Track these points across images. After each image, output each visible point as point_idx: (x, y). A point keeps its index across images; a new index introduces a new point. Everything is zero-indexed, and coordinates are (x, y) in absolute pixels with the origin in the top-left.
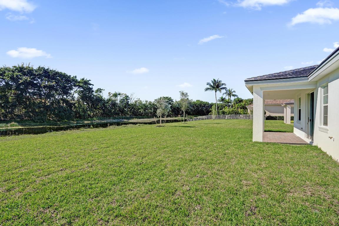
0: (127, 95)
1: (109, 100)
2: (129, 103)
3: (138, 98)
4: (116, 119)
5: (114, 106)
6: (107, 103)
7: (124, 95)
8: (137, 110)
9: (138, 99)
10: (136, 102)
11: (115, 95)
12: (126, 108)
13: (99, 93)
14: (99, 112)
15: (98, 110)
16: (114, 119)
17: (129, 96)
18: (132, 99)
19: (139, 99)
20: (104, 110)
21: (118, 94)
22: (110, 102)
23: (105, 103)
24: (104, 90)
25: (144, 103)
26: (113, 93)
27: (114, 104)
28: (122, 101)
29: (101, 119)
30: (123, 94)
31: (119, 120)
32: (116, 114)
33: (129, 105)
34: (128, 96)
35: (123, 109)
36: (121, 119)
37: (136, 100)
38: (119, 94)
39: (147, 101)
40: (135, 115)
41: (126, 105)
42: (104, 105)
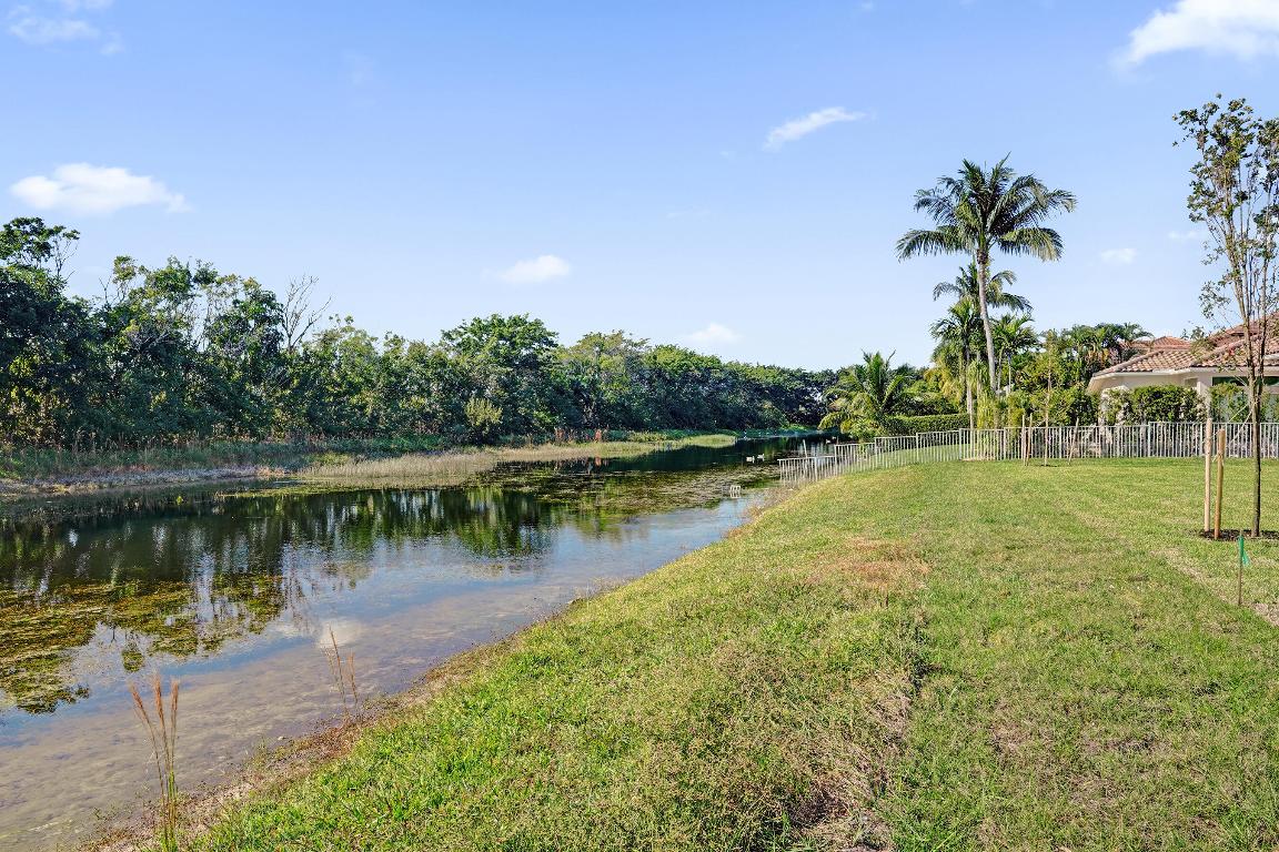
0: (265, 288)
1: (120, 316)
2: (283, 345)
3: (343, 317)
4: (187, 460)
5: (168, 364)
6: (107, 335)
7: (239, 286)
8: (337, 395)
9: (344, 324)
10: (327, 339)
11: (175, 284)
12: (257, 382)
13: (27, 259)
14: (33, 407)
15: (21, 394)
16: (177, 467)
17: (281, 299)
18: (303, 322)
19: (349, 319)
20: (77, 395)
21: (194, 273)
22: (131, 329)
23: (86, 334)
24: (72, 235)
25: (380, 349)
26: (158, 264)
27: (164, 349)
28: (228, 329)
29: (49, 470)
30: (231, 279)
31: (215, 473)
32: (187, 423)
33: (281, 361)
34: (269, 300)
35: (240, 386)
36: (227, 461)
37: (325, 325)
38: (206, 278)
39: (397, 341)
40: (328, 432)
41: (255, 362)
42: (71, 348)
